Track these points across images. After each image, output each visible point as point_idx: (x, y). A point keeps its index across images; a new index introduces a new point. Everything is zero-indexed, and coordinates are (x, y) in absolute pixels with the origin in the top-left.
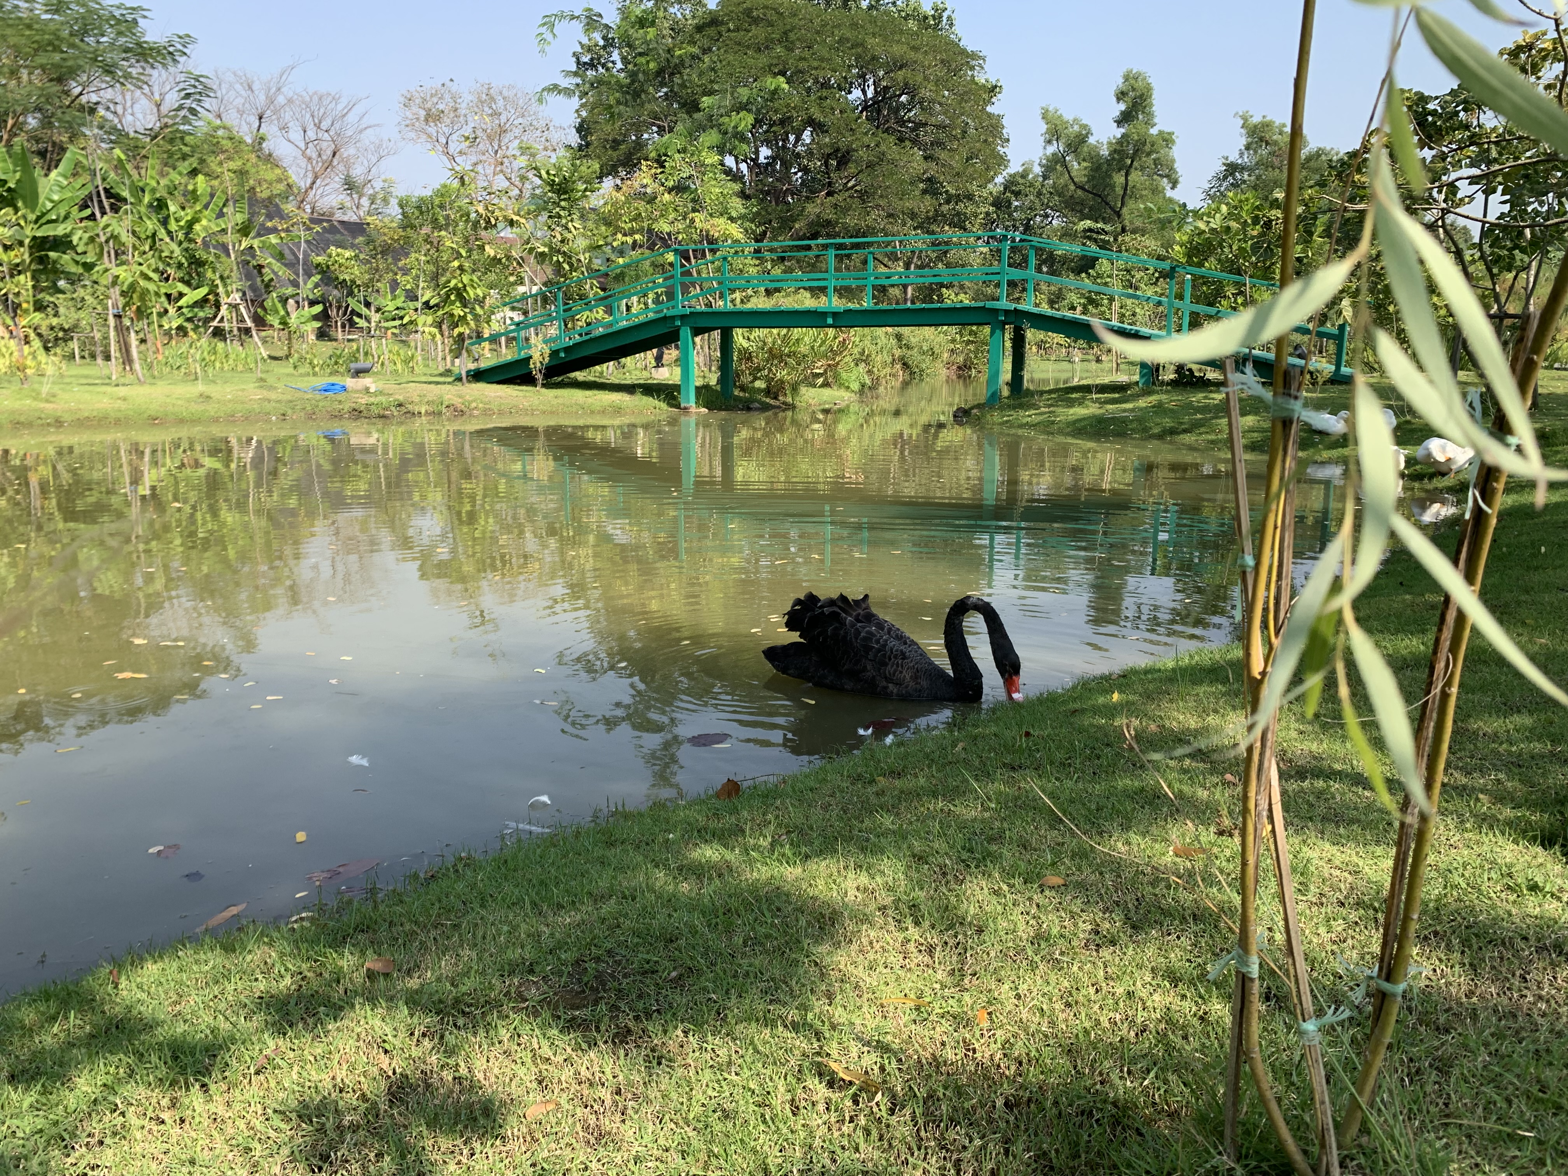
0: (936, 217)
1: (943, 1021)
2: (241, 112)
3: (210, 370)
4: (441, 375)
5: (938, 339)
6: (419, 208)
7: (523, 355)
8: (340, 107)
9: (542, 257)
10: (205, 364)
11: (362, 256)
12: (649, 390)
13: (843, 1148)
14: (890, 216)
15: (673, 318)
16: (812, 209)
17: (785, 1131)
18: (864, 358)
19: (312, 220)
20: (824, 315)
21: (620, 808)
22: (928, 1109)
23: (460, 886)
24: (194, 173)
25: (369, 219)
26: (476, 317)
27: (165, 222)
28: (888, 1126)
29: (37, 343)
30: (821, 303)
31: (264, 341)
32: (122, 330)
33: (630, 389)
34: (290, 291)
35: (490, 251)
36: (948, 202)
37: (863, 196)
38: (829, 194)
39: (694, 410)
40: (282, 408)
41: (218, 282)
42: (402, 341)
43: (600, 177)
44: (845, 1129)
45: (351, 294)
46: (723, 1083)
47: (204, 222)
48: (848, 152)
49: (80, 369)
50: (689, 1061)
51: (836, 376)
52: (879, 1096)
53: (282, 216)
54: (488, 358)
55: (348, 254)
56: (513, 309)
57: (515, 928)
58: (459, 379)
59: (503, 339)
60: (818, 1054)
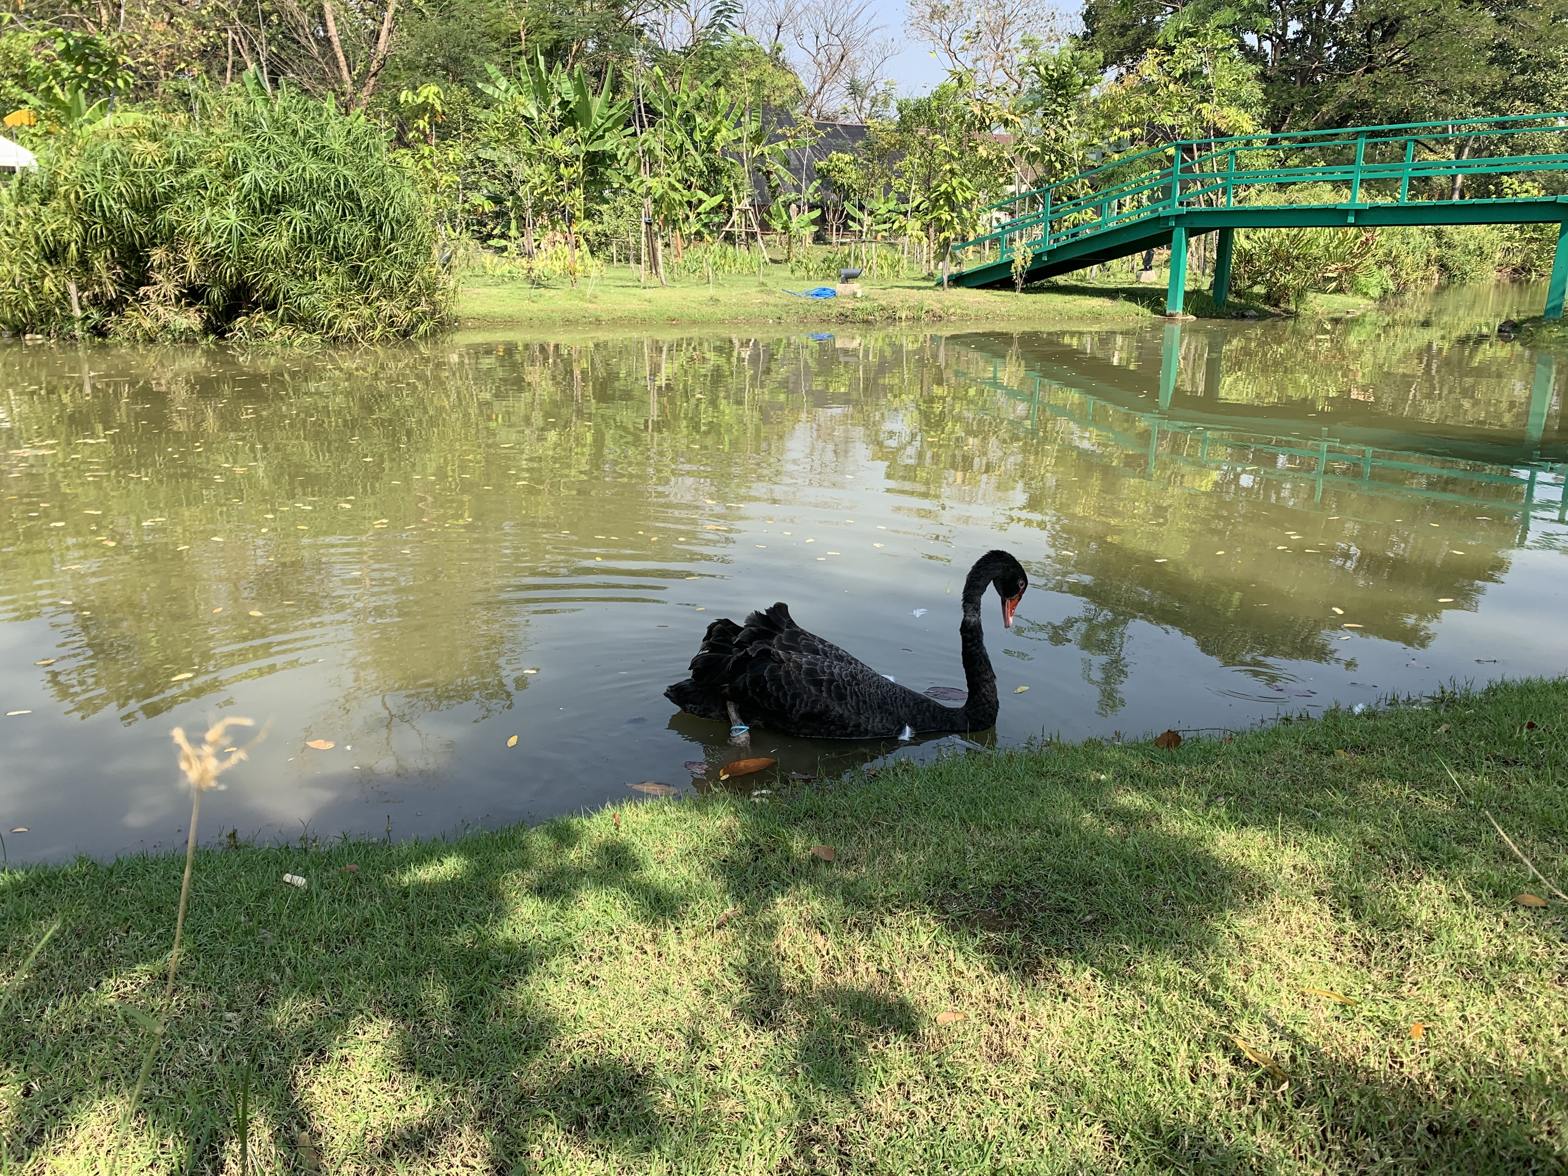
0: (1507, 90)
1: (1370, 1026)
2: (762, 23)
3: (720, 273)
4: (924, 279)
5: (1491, 237)
6: (916, 110)
7: (1005, 259)
8: (851, 10)
9: (1033, 157)
10: (716, 267)
11: (860, 160)
12: (1133, 295)
13: (1240, 1127)
14: (1443, 92)
15: (1167, 218)
16: (1345, 89)
17: (1181, 1095)
18: (1390, 260)
19: (817, 126)
20: (1345, 212)
21: (1055, 740)
22: (1339, 1111)
23: (897, 791)
24: (718, 84)
25: (869, 122)
26: (963, 221)
27: (690, 134)
28: (1291, 1118)
29: (585, 247)
30: (1343, 199)
31: (767, 245)
32: (651, 236)
33: (1112, 294)
34: (793, 196)
35: (982, 152)
36: (1523, 71)
37: (1411, 70)
38: (1368, 71)
39: (1180, 317)
40: (779, 312)
41: (732, 189)
42: (891, 244)
43: (1104, 67)
44: (1244, 1108)
45: (847, 198)
46: (1125, 1034)
47: (724, 131)
48: (1397, 21)
49: (617, 271)
50: (1094, 1004)
51: (1353, 282)
52: (1285, 1086)
53: (792, 123)
54: (971, 261)
55: (847, 158)
56: (1000, 209)
57: (942, 842)
58: (940, 284)
59: (987, 243)
60: (1227, 1027)
